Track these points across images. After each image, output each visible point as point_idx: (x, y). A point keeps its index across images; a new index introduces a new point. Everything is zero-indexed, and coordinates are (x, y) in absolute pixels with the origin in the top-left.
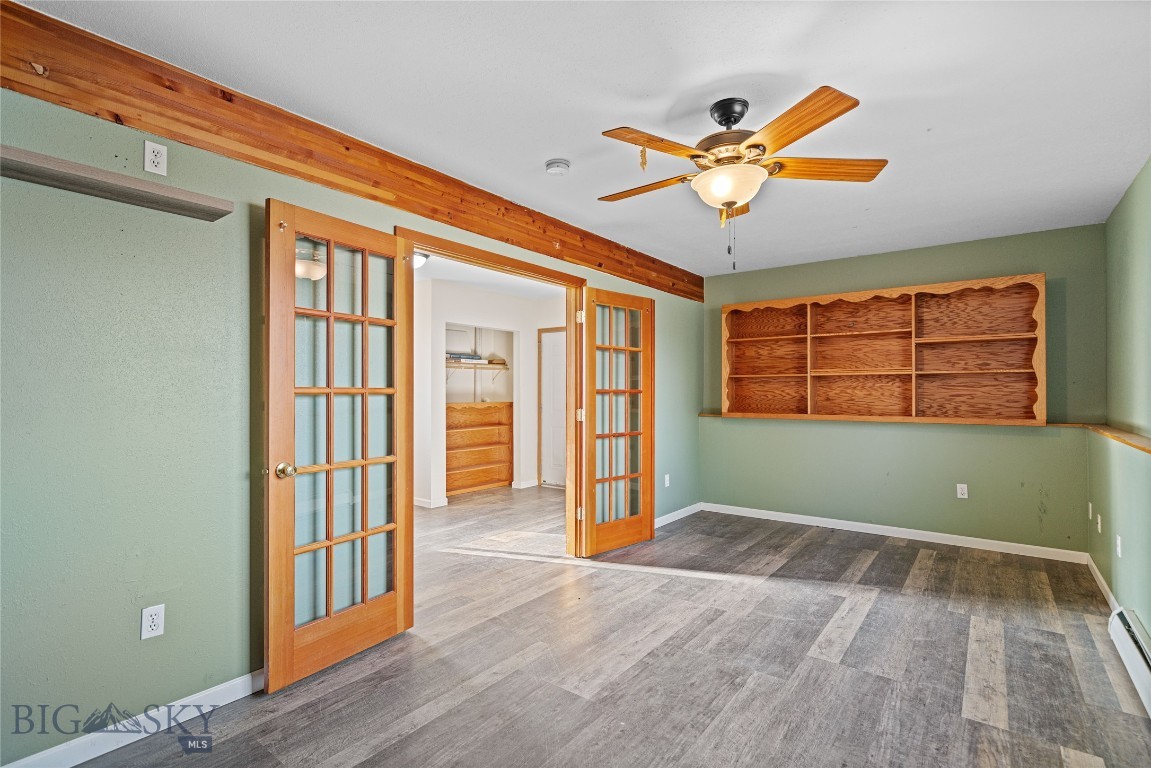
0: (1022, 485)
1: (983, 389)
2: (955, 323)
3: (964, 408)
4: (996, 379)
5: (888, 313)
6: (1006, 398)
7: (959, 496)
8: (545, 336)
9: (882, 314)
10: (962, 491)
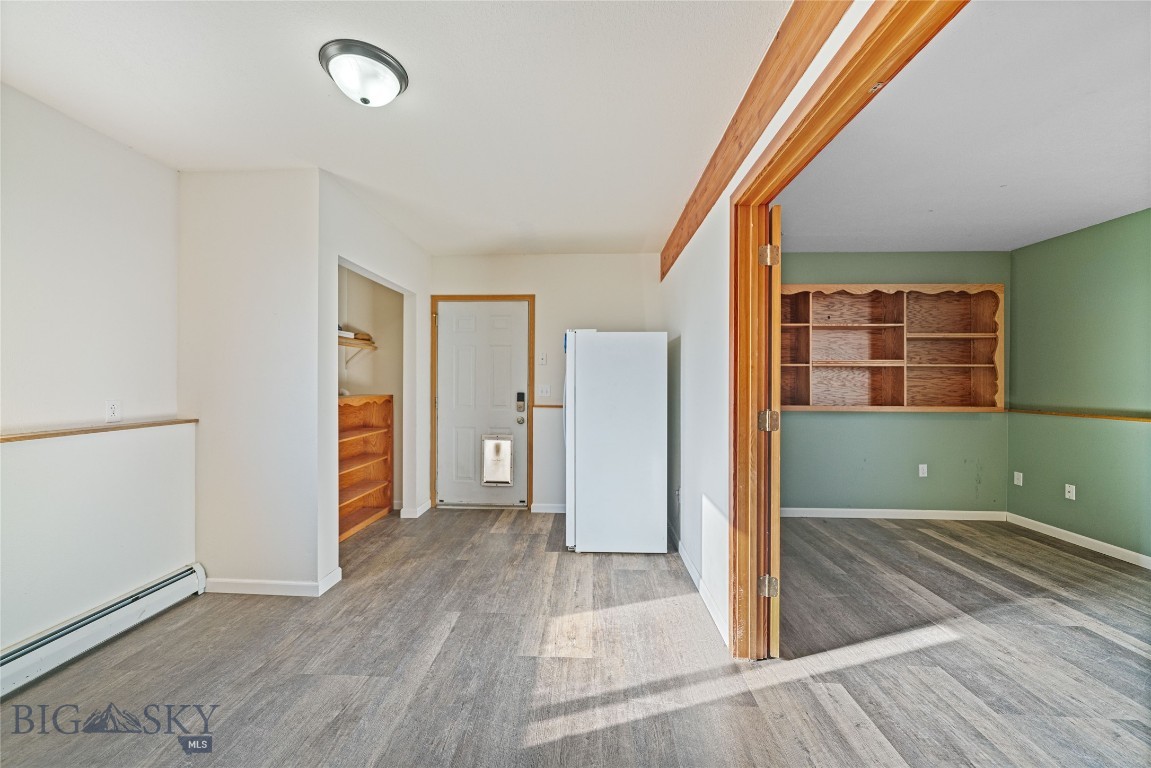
0: (965, 461)
1: (932, 381)
2: (912, 322)
3: (919, 397)
4: (942, 373)
5: (859, 309)
6: (949, 389)
7: (921, 475)
8: (441, 305)
9: (855, 310)
10: (923, 471)
